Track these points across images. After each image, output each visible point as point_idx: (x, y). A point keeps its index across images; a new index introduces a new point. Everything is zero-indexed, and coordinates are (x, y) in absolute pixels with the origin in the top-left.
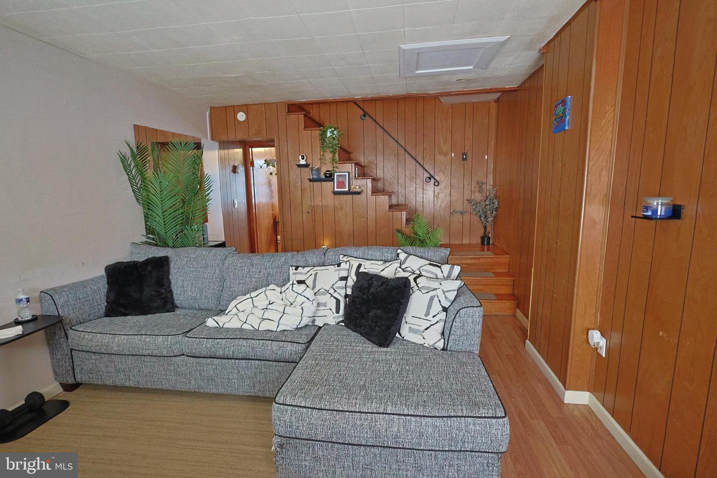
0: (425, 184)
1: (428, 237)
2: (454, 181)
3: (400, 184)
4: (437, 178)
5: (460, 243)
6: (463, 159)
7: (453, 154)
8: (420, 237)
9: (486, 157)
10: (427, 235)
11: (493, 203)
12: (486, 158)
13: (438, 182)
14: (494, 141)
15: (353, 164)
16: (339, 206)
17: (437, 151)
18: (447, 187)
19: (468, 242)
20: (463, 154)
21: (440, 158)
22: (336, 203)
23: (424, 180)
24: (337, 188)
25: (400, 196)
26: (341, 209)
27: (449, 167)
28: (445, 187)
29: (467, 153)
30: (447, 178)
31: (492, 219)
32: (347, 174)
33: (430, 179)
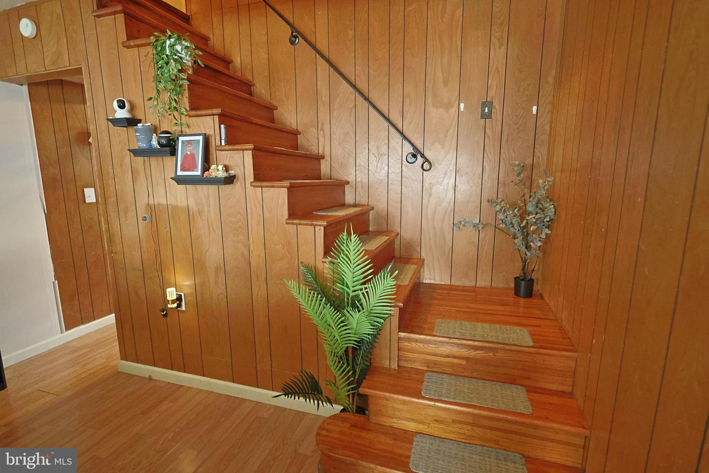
0: (406, 166)
1: (364, 291)
2: (463, 160)
3: (360, 165)
4: (428, 154)
5: (472, 284)
6: (484, 116)
7: (462, 106)
8: (349, 288)
9: (535, 109)
10: (363, 287)
11: (543, 210)
12: (534, 112)
13: (430, 163)
14: (553, 73)
15: (216, 118)
16: (196, 209)
17: (429, 101)
18: (448, 173)
19: (488, 284)
20: (484, 105)
21: (434, 113)
22: (192, 203)
23: (404, 158)
24: (183, 169)
25: (359, 189)
26: (200, 212)
27: (453, 131)
28: (445, 174)
29: (492, 103)
30: (450, 156)
31: (539, 244)
32: (200, 138)
33: (414, 156)
